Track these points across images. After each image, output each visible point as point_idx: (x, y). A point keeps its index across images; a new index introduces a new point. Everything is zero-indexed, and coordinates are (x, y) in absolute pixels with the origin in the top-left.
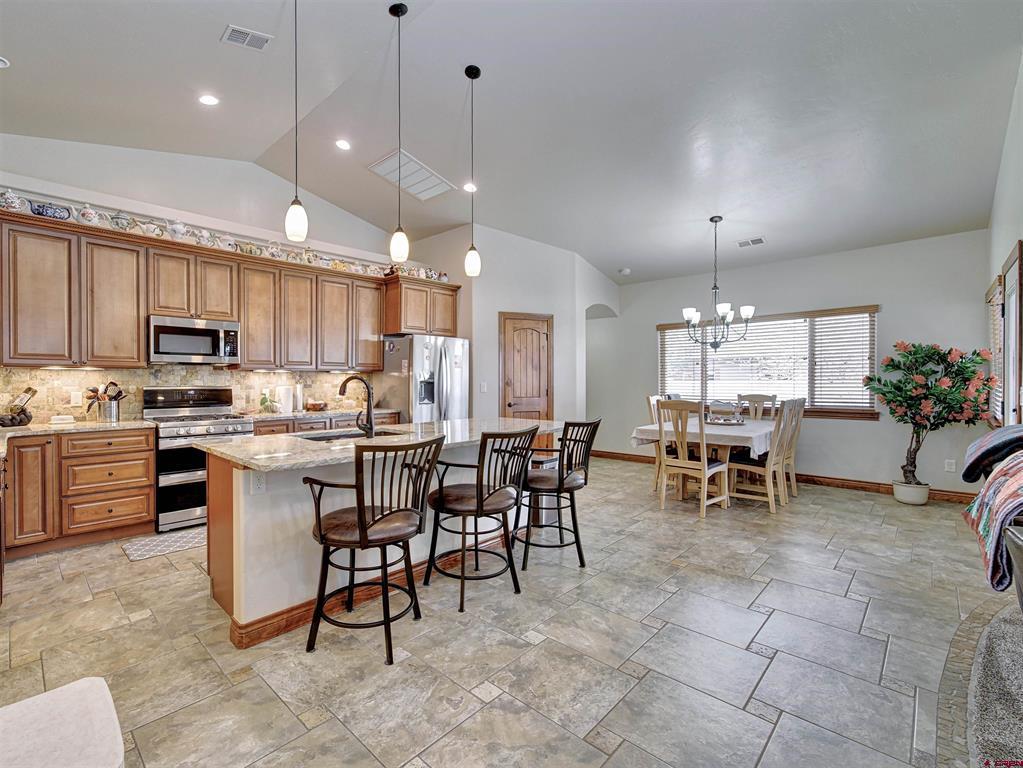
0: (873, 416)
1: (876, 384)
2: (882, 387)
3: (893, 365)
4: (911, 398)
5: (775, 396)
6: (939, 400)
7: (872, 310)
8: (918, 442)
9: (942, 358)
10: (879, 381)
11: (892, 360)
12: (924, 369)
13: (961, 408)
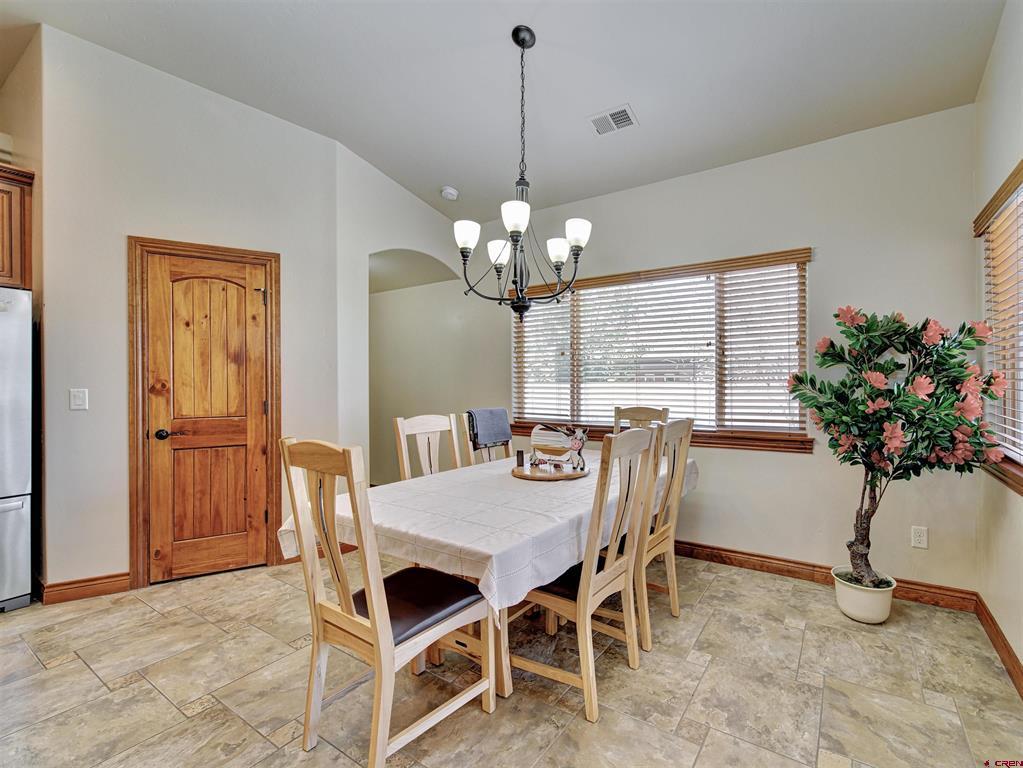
0: (804, 445)
1: (807, 389)
2: (816, 394)
3: (832, 354)
4: (866, 418)
5: (666, 411)
6: (910, 423)
7: (801, 258)
8: (873, 498)
9: (912, 340)
10: (813, 382)
11: (832, 344)
12: (881, 361)
13: (953, 439)
